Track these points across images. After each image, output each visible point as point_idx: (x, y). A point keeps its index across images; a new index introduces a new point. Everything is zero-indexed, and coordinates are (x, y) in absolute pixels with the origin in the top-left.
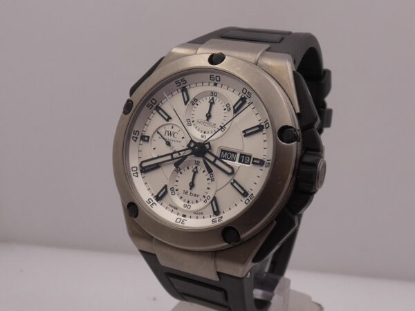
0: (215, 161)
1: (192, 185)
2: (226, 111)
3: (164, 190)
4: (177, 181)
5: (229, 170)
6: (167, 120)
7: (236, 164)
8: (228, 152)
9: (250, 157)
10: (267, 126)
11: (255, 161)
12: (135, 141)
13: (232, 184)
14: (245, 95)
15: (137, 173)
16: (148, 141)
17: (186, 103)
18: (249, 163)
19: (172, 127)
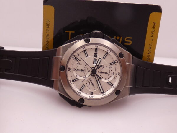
0: (97, 65)
1: (106, 73)
2: (80, 64)
3: (109, 83)
4: (105, 79)
5: (100, 60)
6: (84, 86)
7: (97, 58)
8: (94, 62)
9: (95, 54)
10: (84, 48)
11: (96, 51)
12: (93, 97)
13: (104, 59)
14: (74, 57)
15: (104, 94)
16: (92, 92)
18: (97, 54)
19: (87, 84)
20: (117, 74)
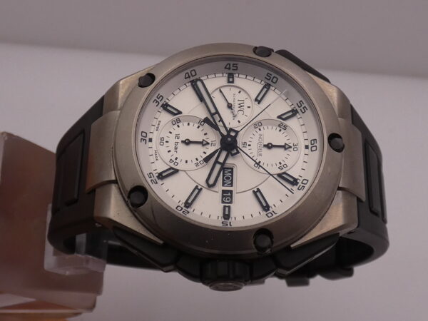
0: (220, 163)
1: (187, 142)
2: (279, 165)
3: (175, 112)
4: (188, 124)
5: (211, 182)
7: (219, 187)
8: (232, 176)
9: (231, 202)
10: (270, 215)
11: (227, 209)
12: (226, 68)
13: (196, 187)
14: (300, 184)
15: (189, 77)
16: (229, 82)
17: (279, 117)
18: (223, 202)
19: (249, 107)
20: (150, 140)
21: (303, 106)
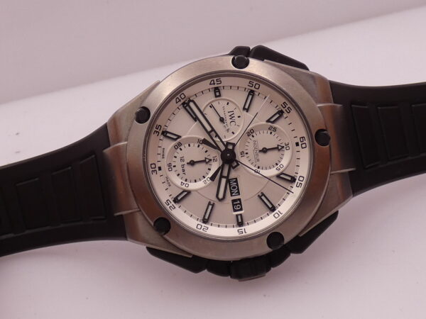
0: (224, 177)
1: (192, 163)
2: (276, 167)
3: (175, 137)
4: (189, 145)
5: (221, 196)
6: (244, 109)
7: (229, 198)
9: (241, 210)
10: (276, 215)
11: (239, 217)
12: (210, 84)
13: (209, 204)
14: (297, 181)
15: (180, 101)
16: (216, 96)
17: (268, 121)
18: (235, 211)
19: (239, 117)
20: (160, 169)
21: (287, 107)
